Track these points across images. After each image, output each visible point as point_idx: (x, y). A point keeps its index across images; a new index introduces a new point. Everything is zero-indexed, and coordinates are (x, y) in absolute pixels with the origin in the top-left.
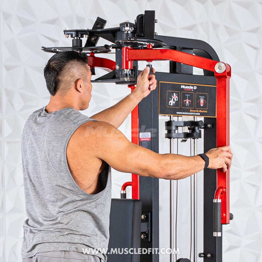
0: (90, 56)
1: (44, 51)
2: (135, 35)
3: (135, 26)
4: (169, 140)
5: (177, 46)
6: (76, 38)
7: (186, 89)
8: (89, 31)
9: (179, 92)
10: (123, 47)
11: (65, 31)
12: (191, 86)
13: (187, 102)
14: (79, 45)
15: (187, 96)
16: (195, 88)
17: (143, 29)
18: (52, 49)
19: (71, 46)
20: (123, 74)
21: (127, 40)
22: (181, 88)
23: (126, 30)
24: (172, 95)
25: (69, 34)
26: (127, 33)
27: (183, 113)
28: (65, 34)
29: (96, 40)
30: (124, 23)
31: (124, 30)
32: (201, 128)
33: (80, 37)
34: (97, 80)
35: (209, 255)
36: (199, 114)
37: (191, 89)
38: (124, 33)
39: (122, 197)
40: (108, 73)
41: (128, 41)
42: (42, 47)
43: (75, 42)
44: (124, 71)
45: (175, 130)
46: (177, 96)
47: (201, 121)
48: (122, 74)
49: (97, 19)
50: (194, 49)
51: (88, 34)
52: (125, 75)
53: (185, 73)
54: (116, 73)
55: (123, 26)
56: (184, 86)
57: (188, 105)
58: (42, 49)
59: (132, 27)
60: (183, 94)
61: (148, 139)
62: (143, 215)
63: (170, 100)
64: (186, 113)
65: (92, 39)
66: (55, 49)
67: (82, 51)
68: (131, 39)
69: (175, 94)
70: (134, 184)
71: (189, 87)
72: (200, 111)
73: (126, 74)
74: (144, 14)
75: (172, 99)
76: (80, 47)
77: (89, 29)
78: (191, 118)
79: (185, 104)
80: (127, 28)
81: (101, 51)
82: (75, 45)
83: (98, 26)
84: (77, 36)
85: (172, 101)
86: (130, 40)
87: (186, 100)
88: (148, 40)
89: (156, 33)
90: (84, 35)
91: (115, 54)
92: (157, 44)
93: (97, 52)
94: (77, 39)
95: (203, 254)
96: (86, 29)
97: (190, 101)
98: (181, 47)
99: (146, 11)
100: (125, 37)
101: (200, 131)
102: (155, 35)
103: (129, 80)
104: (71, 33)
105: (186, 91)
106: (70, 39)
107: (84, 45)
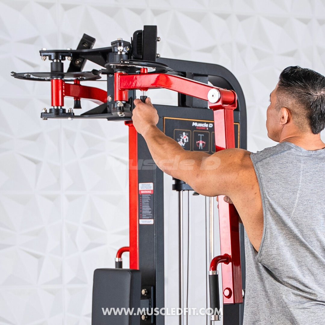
0: (75, 84)
1: (15, 77)
2: (132, 57)
3: (131, 46)
4: (177, 192)
5: (187, 72)
6: (55, 61)
7: (199, 127)
8: (72, 51)
9: (190, 132)
10: (116, 72)
11: (41, 52)
12: (205, 123)
13: (201, 144)
14: (59, 69)
15: (200, 136)
17: (141, 50)
18: (25, 75)
19: (50, 71)
20: (116, 107)
21: (119, 64)
22: (193, 125)
23: (119, 51)
24: (180, 135)
25: (46, 56)
26: (121, 55)
28: (41, 55)
29: (82, 64)
30: (116, 41)
31: (116, 51)
33: (61, 59)
34: (83, 116)
37: (206, 128)
38: (116, 54)
39: (118, 266)
40: (98, 105)
41: (122, 64)
43: (54, 66)
44: (117, 103)
46: (187, 136)
48: (114, 108)
49: (83, 37)
50: (209, 76)
51: (71, 55)
52: (118, 109)
53: (198, 106)
54: (108, 106)
55: (116, 45)
56: (196, 123)
57: (202, 148)
58: (12, 74)
59: (127, 46)
60: (194, 134)
61: (150, 192)
62: (144, 289)
65: (76, 62)
66: (28, 75)
67: (63, 78)
68: (126, 62)
69: (184, 133)
70: (132, 249)
71: (203, 124)
73: (120, 108)
74: (143, 29)
75: (181, 140)
76: (61, 73)
77: (73, 49)
79: (198, 146)
80: (120, 48)
81: (88, 78)
82: (54, 69)
83: (84, 45)
84: (57, 58)
85: (180, 143)
86: (124, 63)
87: (199, 142)
88: (147, 63)
89: (158, 54)
90: (66, 57)
91: (106, 82)
92: (160, 69)
93: (83, 80)
94: (57, 62)
96: (69, 49)
97: (205, 143)
98: (192, 74)
99: (145, 27)
100: (117, 59)
102: (158, 57)
103: (124, 116)
104: (50, 54)
105: (198, 130)
106: (48, 62)
107: (66, 70)
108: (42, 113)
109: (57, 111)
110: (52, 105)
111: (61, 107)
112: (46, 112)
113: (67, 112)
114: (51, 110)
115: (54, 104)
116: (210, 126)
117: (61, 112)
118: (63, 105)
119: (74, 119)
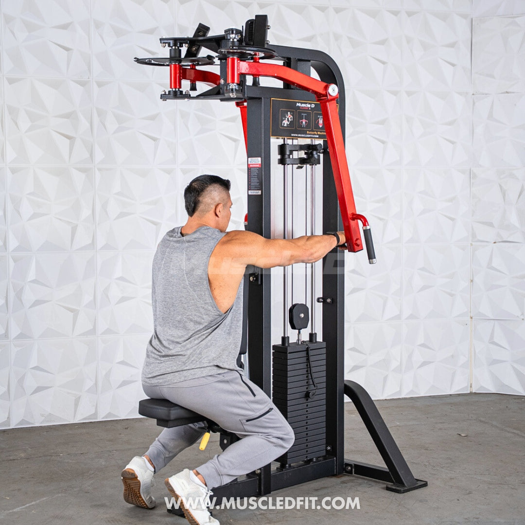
0: (191, 69)
1: (138, 63)
2: (243, 43)
4: (283, 166)
5: (292, 58)
6: (174, 47)
7: (302, 107)
8: (189, 39)
9: (294, 111)
10: (228, 57)
11: (161, 40)
12: (308, 104)
13: (304, 122)
14: (177, 55)
15: (303, 115)
16: (313, 106)
17: (252, 37)
18: (147, 60)
19: (169, 57)
20: (228, 88)
21: (232, 50)
22: (297, 106)
23: (231, 38)
24: (285, 114)
25: (166, 43)
26: (233, 42)
27: (299, 135)
28: (161, 43)
29: (198, 50)
30: (229, 29)
31: (229, 38)
32: (319, 153)
33: (179, 46)
34: (198, 97)
35: (329, 300)
36: (318, 136)
37: (308, 108)
38: (229, 41)
40: (210, 88)
42: (135, 58)
43: (173, 51)
44: (230, 86)
45: (289, 155)
46: (292, 115)
47: (320, 144)
48: (226, 90)
49: (199, 26)
50: (311, 61)
51: (188, 43)
52: (230, 90)
54: (221, 88)
55: (228, 32)
56: (300, 104)
57: (305, 126)
58: (135, 60)
59: (238, 34)
60: (298, 113)
61: (258, 166)
63: (283, 120)
64: (303, 135)
65: (192, 49)
66: (149, 61)
67: (181, 63)
68: (234, 48)
69: (289, 113)
71: (306, 105)
72: (319, 133)
73: (232, 89)
74: (254, 18)
75: (286, 119)
76: (179, 59)
77: (190, 37)
78: (308, 141)
79: (301, 124)
80: (233, 36)
81: (203, 63)
82: (173, 55)
83: (200, 34)
84: (175, 45)
85: (286, 121)
87: (302, 120)
89: (268, 41)
90: (184, 45)
91: (219, 66)
92: (268, 54)
93: (198, 65)
94: (175, 48)
95: (322, 298)
96: (186, 37)
97: (307, 122)
98: (296, 59)
99: (256, 16)
100: (230, 45)
101: (319, 156)
102: (267, 43)
103: (235, 97)
104: (169, 41)
105: (302, 110)
106: (168, 49)
107: (183, 55)
108: (161, 95)
109: (175, 92)
110: (171, 87)
111: (179, 89)
112: (165, 94)
113: (184, 93)
114: (169, 92)
115: (173, 87)
116: (312, 107)
117: (179, 93)
118: (180, 87)
119: (190, 100)
